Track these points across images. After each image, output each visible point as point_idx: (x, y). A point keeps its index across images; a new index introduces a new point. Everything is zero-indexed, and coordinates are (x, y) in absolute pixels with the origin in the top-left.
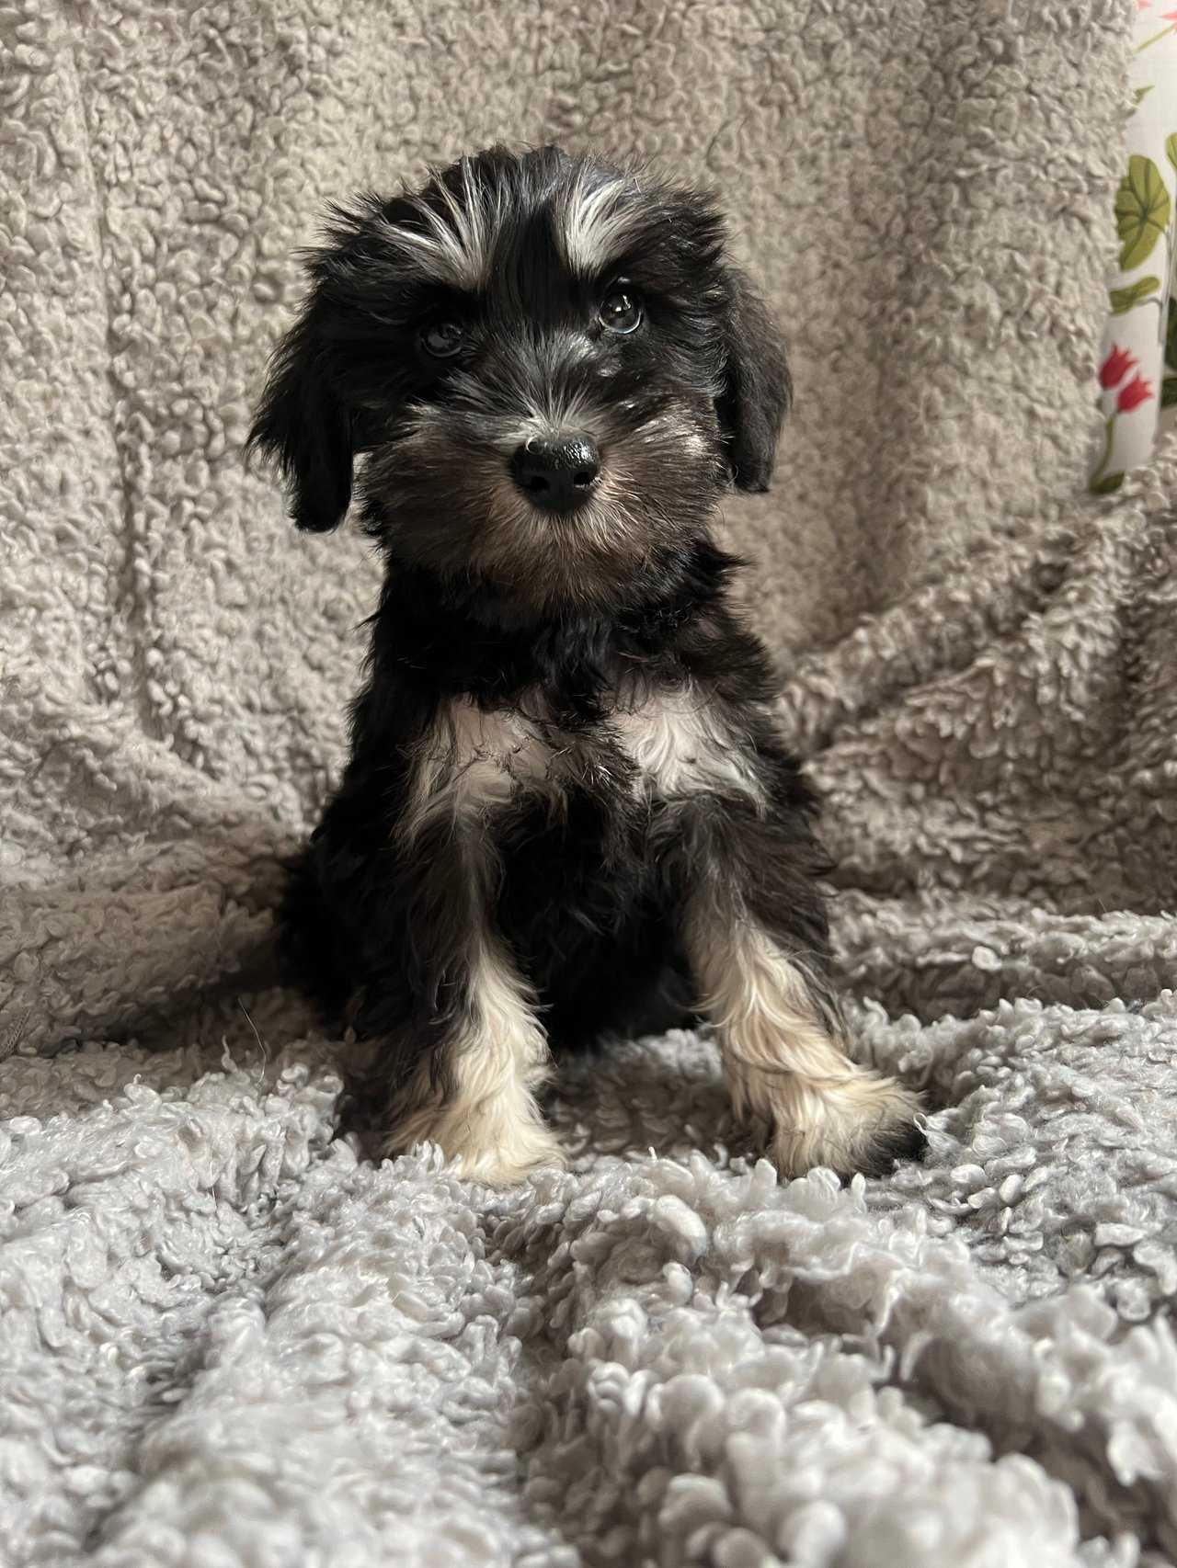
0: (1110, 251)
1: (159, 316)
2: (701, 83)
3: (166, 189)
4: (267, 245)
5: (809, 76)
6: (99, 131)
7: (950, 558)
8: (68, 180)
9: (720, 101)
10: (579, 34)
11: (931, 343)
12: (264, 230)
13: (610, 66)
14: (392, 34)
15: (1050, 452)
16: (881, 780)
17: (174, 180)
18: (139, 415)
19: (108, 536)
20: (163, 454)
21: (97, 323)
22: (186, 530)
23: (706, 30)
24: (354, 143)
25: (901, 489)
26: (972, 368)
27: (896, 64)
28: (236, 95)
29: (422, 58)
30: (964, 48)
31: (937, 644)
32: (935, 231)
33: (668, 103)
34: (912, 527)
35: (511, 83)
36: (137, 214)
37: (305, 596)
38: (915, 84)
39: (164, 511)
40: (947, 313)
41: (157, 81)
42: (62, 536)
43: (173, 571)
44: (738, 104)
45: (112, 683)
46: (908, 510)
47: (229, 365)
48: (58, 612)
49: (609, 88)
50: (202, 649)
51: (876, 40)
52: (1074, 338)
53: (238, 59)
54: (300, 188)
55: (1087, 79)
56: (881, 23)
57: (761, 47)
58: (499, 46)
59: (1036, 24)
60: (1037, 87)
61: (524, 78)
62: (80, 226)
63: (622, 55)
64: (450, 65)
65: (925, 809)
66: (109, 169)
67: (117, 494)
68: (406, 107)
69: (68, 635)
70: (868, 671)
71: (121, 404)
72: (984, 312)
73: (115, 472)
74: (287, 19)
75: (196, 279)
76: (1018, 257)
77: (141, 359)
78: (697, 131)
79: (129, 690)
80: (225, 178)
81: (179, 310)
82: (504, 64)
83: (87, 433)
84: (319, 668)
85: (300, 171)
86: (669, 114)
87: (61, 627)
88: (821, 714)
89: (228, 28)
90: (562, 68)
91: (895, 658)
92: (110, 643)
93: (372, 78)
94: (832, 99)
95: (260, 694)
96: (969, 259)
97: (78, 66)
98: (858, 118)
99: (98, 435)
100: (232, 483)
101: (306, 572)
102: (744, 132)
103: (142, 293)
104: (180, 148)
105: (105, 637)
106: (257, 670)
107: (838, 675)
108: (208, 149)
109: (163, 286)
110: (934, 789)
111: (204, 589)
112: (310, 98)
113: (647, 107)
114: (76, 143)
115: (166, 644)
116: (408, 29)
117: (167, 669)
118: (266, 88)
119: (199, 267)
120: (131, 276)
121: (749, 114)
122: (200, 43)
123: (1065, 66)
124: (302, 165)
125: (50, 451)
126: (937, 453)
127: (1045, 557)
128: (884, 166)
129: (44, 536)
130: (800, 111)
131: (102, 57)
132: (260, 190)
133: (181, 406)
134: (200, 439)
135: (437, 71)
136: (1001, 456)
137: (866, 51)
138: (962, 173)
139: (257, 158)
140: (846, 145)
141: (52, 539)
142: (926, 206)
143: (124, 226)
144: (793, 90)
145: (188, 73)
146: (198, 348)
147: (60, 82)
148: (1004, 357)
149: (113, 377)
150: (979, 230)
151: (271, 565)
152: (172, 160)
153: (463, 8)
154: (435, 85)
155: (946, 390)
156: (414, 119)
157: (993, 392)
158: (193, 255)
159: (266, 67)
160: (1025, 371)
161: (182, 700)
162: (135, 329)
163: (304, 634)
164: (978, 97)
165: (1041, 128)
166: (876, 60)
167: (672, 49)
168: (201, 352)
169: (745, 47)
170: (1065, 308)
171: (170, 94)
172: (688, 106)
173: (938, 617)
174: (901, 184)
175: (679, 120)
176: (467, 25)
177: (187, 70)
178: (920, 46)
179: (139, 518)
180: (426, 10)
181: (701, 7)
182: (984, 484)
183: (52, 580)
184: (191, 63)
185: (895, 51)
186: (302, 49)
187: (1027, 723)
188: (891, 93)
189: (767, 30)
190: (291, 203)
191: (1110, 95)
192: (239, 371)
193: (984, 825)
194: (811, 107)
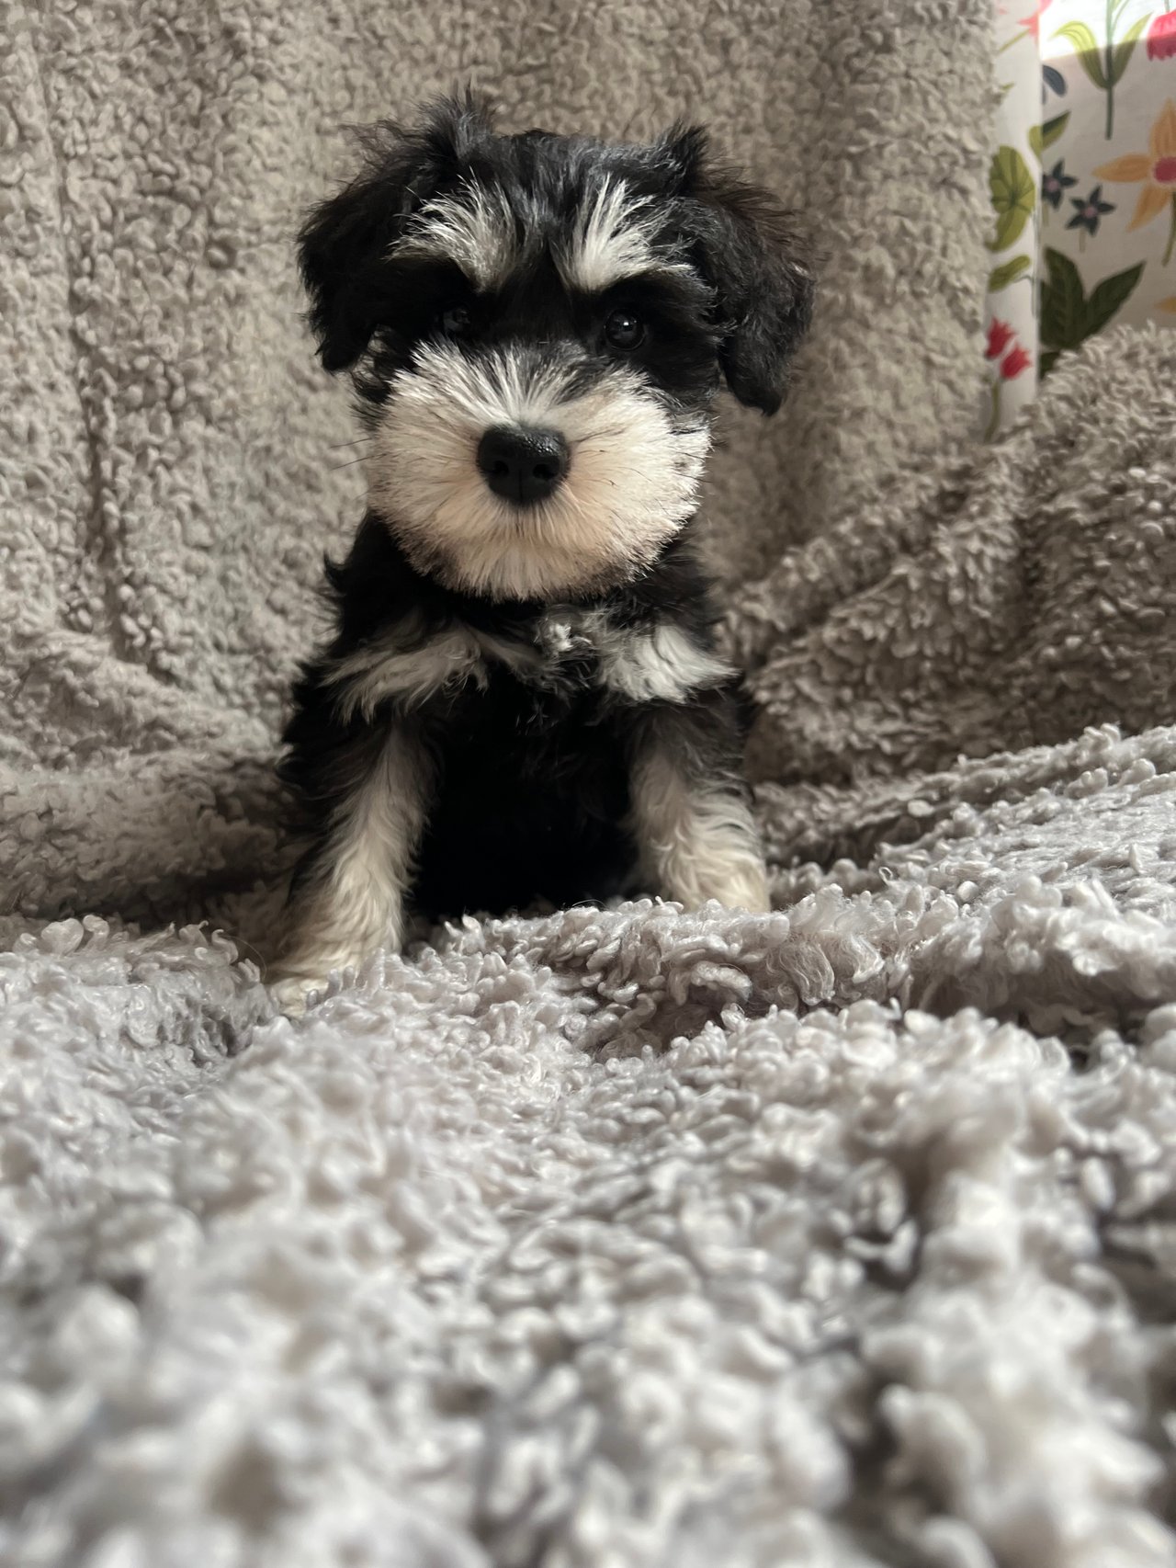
0: (987, 219)
1: (117, 279)
2: (614, 76)
3: (121, 163)
4: (218, 214)
5: (711, 69)
6: (58, 107)
7: (864, 492)
8: (29, 150)
9: (632, 91)
10: (500, 33)
11: (835, 300)
12: (215, 201)
13: (530, 60)
14: (327, 28)
15: (946, 396)
16: (814, 686)
17: (128, 156)
18: (102, 371)
19: (76, 485)
20: (126, 407)
21: (60, 284)
22: (152, 475)
23: (616, 27)
24: (296, 124)
25: (816, 433)
26: (873, 321)
27: (788, 59)
28: (185, 79)
29: (356, 51)
30: (849, 40)
31: (857, 567)
32: (832, 202)
33: (585, 93)
34: (828, 466)
35: (439, 75)
36: (95, 186)
37: (265, 544)
38: (806, 74)
39: (129, 459)
40: (848, 274)
41: (110, 64)
42: (33, 482)
43: (142, 513)
44: (647, 92)
45: (84, 617)
46: (825, 452)
47: (187, 324)
48: (30, 553)
49: (529, 80)
50: (172, 585)
51: (769, 35)
52: (961, 295)
53: (185, 46)
54: (249, 162)
55: (958, 66)
56: (772, 22)
57: (666, 43)
58: (426, 41)
59: (910, 17)
60: (915, 73)
61: (451, 71)
62: (41, 193)
63: (540, 50)
64: (381, 58)
65: (854, 711)
66: (67, 143)
67: (82, 445)
68: (342, 96)
69: (41, 574)
70: (796, 595)
71: (83, 362)
72: (880, 272)
73: (80, 425)
74: (231, 10)
75: (152, 245)
76: (908, 223)
77: (102, 319)
78: (612, 119)
79: (102, 625)
80: (176, 153)
81: (136, 273)
82: (432, 58)
83: (52, 387)
84: (282, 612)
85: (248, 148)
86: (585, 102)
87: (34, 567)
88: (755, 637)
89: (176, 18)
90: (485, 62)
91: (820, 581)
92: (82, 583)
93: (310, 66)
94: (732, 90)
95: (226, 634)
96: (863, 225)
97: (36, 48)
98: (757, 106)
99: (63, 389)
100: (194, 432)
101: (265, 523)
102: (655, 120)
103: (102, 258)
104: (133, 126)
105: (77, 577)
106: (222, 612)
107: (769, 600)
108: (159, 128)
109: (121, 252)
110: (861, 690)
111: (171, 529)
112: (254, 81)
113: (565, 97)
114: (36, 118)
115: (137, 581)
116: (342, 24)
117: (139, 603)
118: (214, 71)
119: (154, 235)
120: (90, 241)
121: (657, 103)
122: (149, 31)
123: (937, 55)
124: (249, 141)
125: (17, 402)
126: (846, 398)
127: (949, 485)
128: (783, 148)
129: (14, 482)
130: (704, 100)
131: (59, 39)
132: (210, 164)
133: (143, 362)
134: (162, 391)
135: (369, 63)
136: (904, 399)
137: (760, 47)
138: (853, 149)
139: (206, 135)
140: (748, 130)
141: (22, 484)
142: (821, 179)
143: (82, 195)
144: (697, 81)
145: (138, 58)
146: (156, 308)
147: (20, 62)
148: (900, 311)
149: (75, 335)
150: (871, 199)
151: (233, 511)
152: (125, 137)
153: (391, 6)
154: (368, 76)
155: (851, 342)
156: (350, 106)
157: (893, 342)
158: (148, 224)
159: (213, 52)
160: (920, 324)
161: (155, 632)
162: (95, 290)
163: (267, 580)
164: (863, 83)
165: (920, 108)
166: (769, 54)
167: (586, 44)
168: (160, 313)
169: (651, 43)
170: (952, 268)
171: (122, 76)
172: (603, 95)
173: (857, 541)
174: (799, 163)
175: (595, 108)
176: (396, 22)
177: (138, 55)
178: (809, 41)
179: (106, 466)
180: (358, 7)
181: (610, 7)
182: (890, 425)
183: (23, 521)
184: (142, 49)
185: (787, 45)
186: (246, 36)
187: (941, 624)
188: (785, 83)
189: (671, 28)
190: (240, 176)
191: (980, 82)
192: (197, 329)
193: (909, 720)
194: (714, 97)
